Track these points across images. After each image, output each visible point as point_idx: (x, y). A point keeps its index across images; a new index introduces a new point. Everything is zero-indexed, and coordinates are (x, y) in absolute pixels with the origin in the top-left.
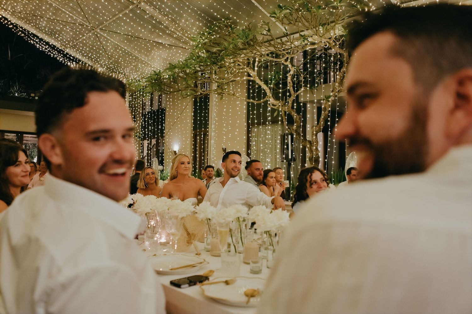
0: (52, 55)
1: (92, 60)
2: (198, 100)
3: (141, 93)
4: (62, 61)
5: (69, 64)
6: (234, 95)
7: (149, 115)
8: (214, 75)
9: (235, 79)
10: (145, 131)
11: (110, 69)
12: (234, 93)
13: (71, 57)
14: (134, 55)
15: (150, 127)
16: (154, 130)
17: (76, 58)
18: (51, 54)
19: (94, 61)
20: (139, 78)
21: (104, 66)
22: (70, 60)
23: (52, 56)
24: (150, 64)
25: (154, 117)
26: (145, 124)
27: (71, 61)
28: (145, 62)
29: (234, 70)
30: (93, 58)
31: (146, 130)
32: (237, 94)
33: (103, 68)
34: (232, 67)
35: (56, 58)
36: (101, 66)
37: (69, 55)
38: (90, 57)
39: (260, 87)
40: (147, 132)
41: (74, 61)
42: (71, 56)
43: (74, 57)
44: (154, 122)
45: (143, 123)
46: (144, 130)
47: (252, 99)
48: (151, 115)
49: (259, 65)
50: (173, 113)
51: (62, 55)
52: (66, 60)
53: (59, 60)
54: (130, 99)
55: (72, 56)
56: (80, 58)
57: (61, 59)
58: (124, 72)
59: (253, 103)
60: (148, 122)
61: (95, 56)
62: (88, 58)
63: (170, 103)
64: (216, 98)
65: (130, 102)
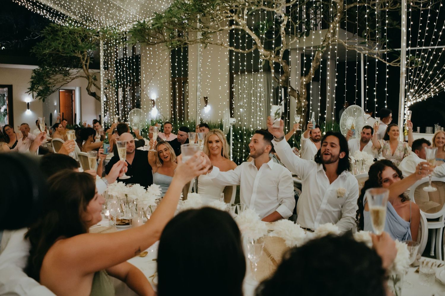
0: (20, 3)
1: (64, 8)
2: (182, 50)
3: (117, 41)
4: (30, 10)
5: (38, 12)
6: (222, 45)
7: (127, 65)
8: (198, 24)
9: (223, 28)
10: (124, 82)
11: (84, 17)
12: (222, 43)
13: (41, 6)
14: (111, 2)
15: (129, 78)
16: (133, 80)
17: (47, 6)
18: (18, 3)
19: (67, 10)
20: (115, 26)
21: (78, 14)
22: (40, 8)
23: (20, 5)
24: (129, 12)
25: (133, 66)
26: (123, 74)
27: (41, 10)
28: (124, 9)
29: (221, 18)
30: (66, 6)
31: (125, 80)
32: (225, 44)
33: (77, 16)
34: (219, 15)
35: (24, 6)
36: (74, 13)
37: (39, 3)
38: (63, 5)
39: (250, 36)
40: (126, 83)
41: (44, 9)
42: (41, 4)
43: (44, 5)
44: (133, 72)
45: (121, 73)
46: (123, 80)
47: (241, 49)
48: (129, 65)
49: (249, 13)
50: (154, 63)
51: (31, 4)
52: (35, 9)
53: (28, 8)
54: (105, 47)
55: (43, 4)
56: (51, 6)
57: (30, 8)
58: (100, 19)
59: (242, 54)
60: (127, 72)
61: (68, 4)
62: (61, 6)
63: (150, 52)
64: (201, 47)
65: (104, 50)
